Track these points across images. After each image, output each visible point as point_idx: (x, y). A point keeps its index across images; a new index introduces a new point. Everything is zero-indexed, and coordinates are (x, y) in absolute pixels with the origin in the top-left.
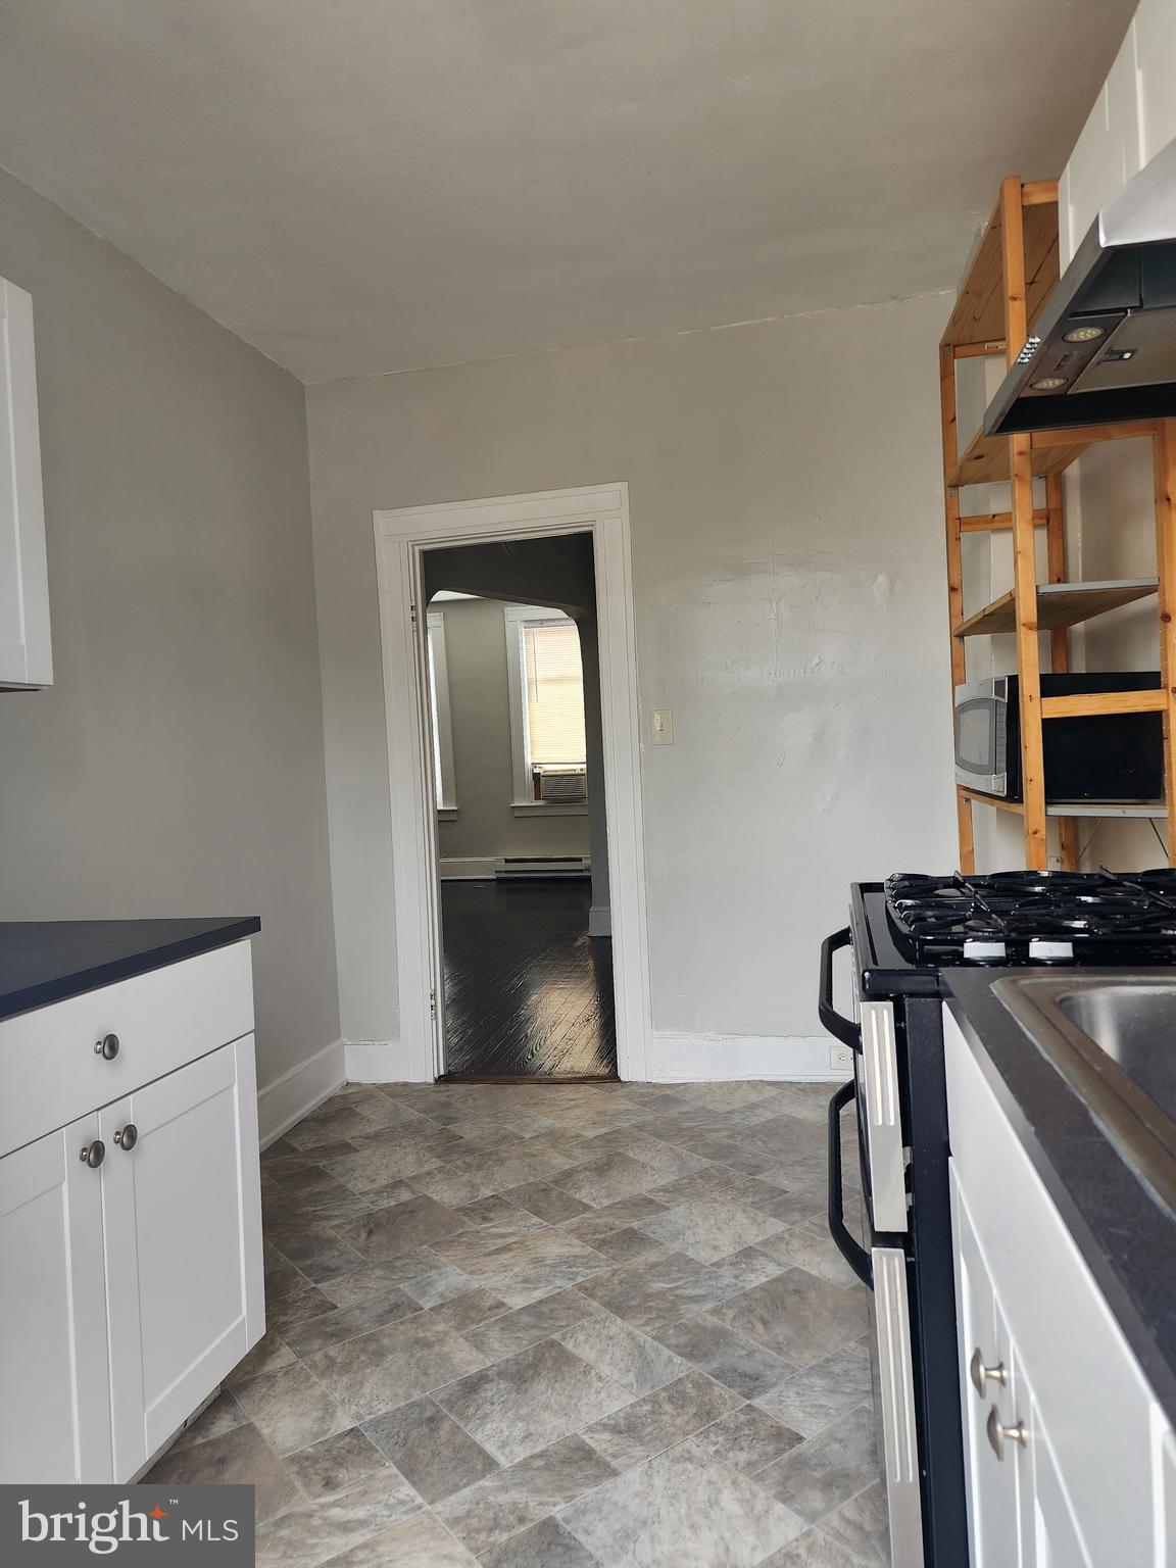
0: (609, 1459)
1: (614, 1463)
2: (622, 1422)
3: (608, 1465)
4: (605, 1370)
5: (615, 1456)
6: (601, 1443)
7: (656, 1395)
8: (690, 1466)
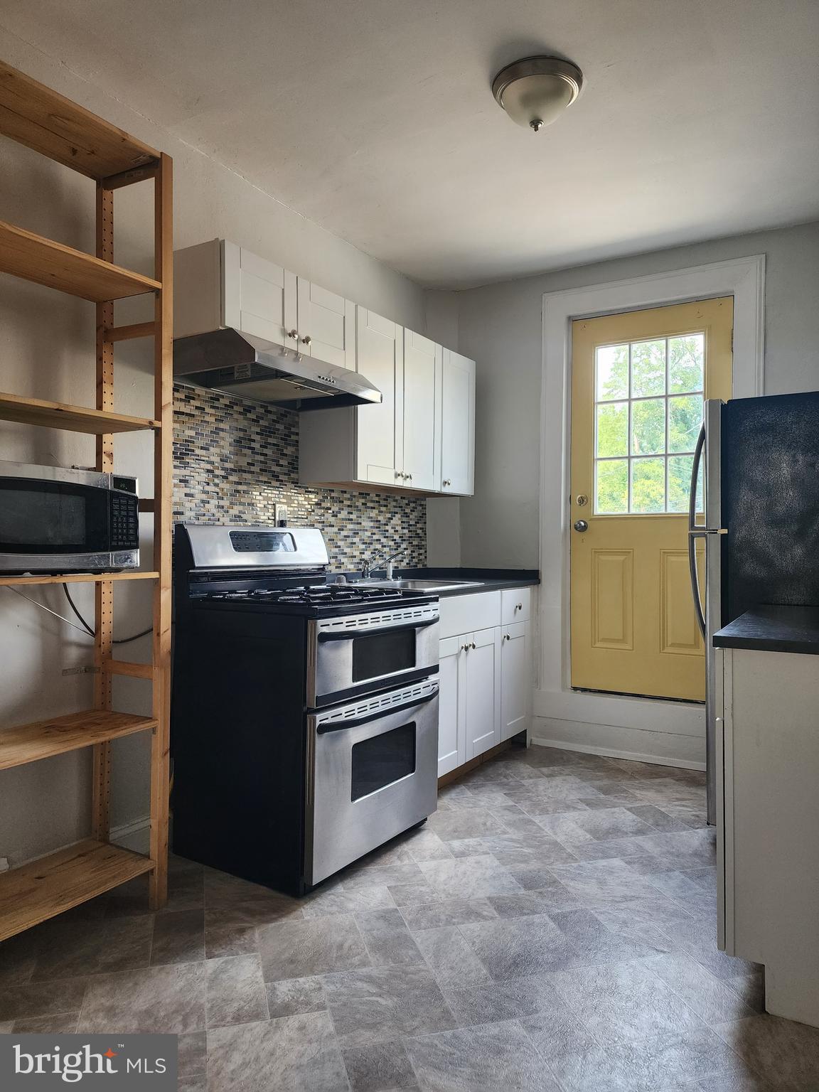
0: (489, 904)
1: (487, 902)
2: (473, 918)
3: (491, 902)
4: (467, 948)
5: (485, 904)
6: (489, 911)
7: (446, 925)
8: (451, 892)
